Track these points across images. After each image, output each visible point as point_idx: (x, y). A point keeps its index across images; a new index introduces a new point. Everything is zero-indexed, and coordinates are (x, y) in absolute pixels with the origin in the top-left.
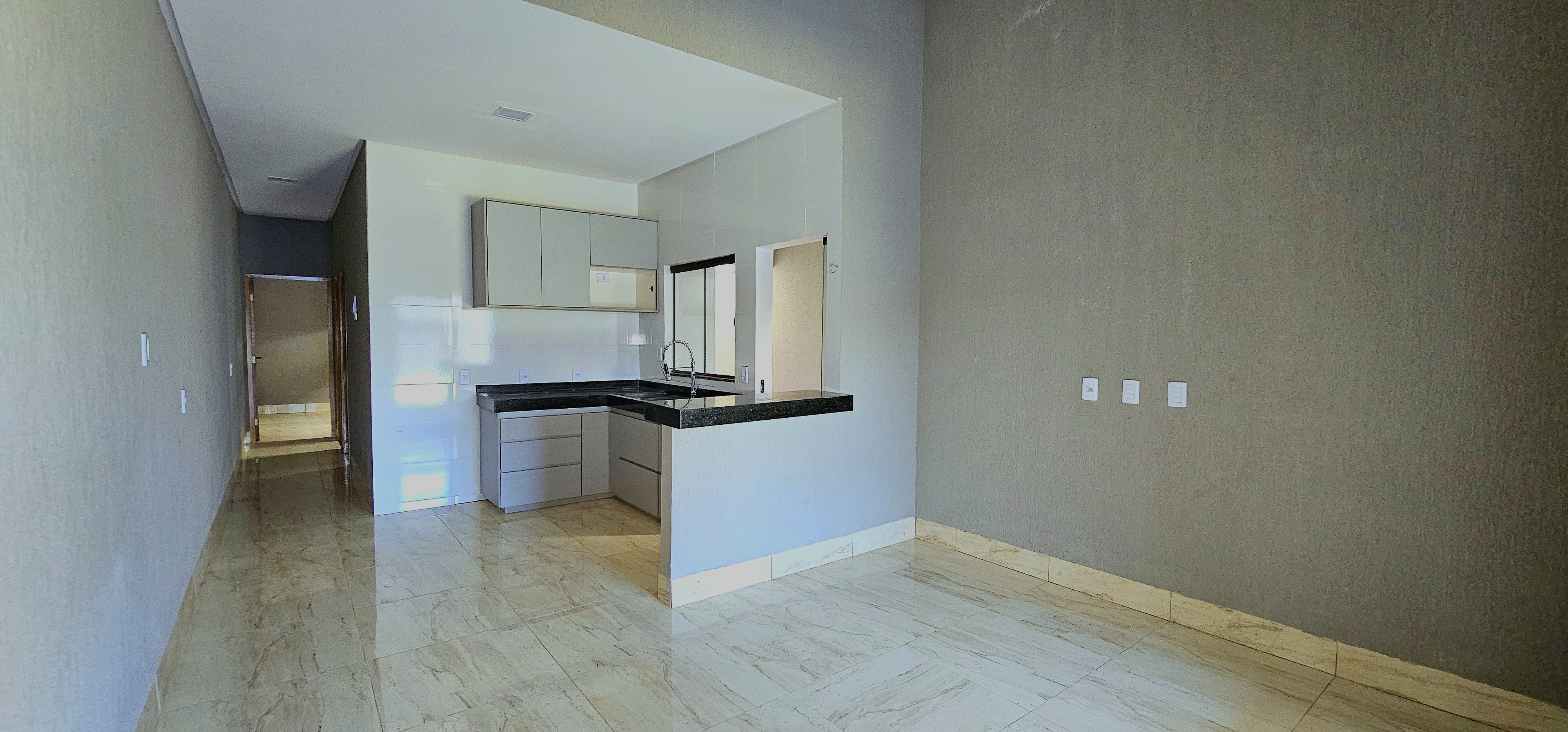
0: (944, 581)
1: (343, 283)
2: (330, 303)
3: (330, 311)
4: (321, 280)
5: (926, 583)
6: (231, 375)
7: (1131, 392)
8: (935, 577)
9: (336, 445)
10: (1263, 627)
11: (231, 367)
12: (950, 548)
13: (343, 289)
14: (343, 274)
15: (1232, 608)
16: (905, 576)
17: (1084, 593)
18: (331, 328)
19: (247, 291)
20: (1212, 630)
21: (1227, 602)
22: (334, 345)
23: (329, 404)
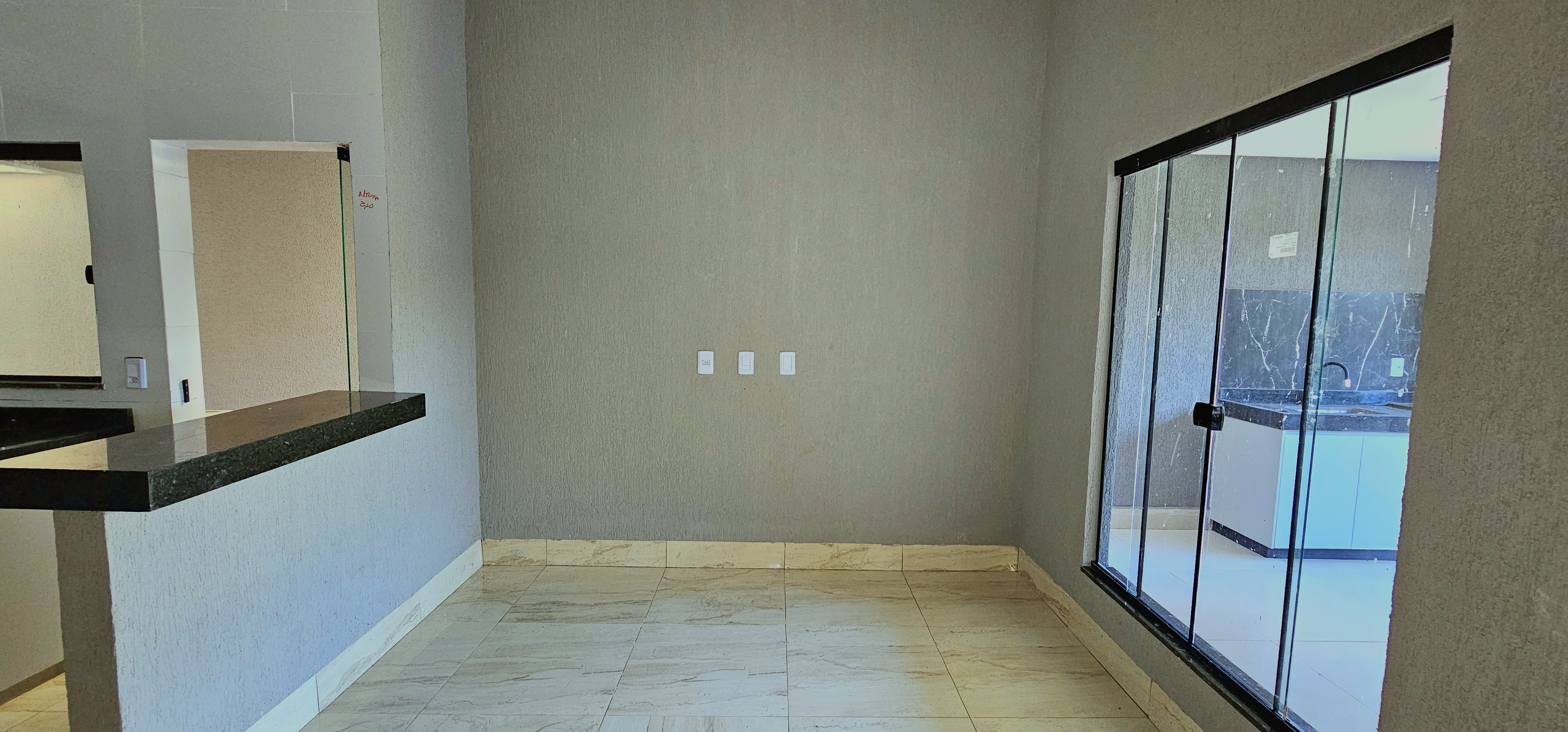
0: (569, 608)
5: (551, 619)
7: (747, 363)
8: (554, 608)
10: (856, 550)
12: (539, 564)
15: (833, 542)
16: (519, 620)
17: (705, 568)
20: (817, 566)
21: (827, 539)
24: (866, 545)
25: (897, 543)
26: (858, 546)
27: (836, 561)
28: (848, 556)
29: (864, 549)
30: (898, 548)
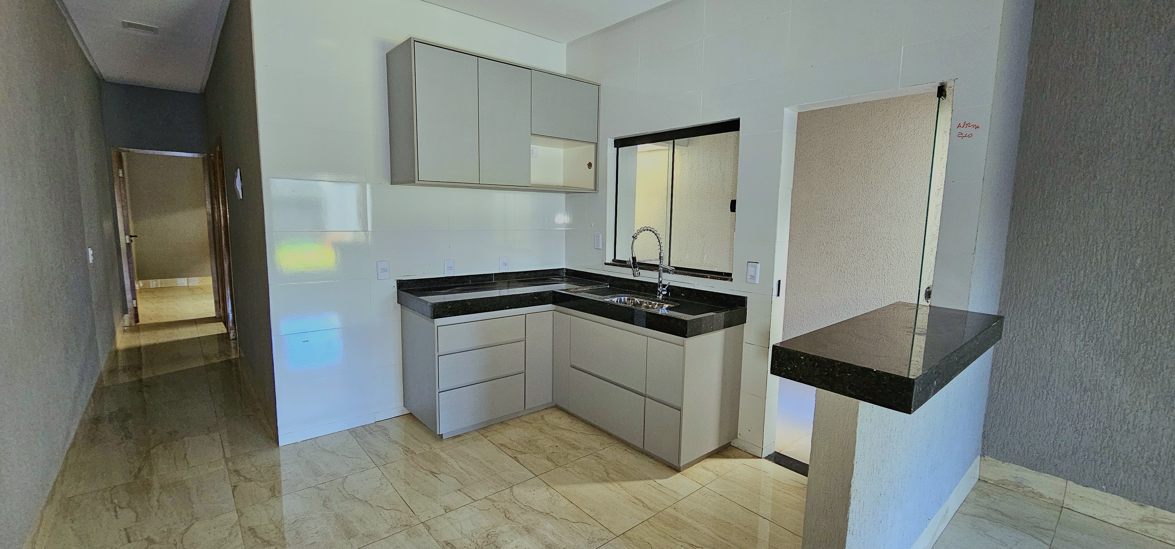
1: (221, 157)
2: (207, 181)
3: (207, 190)
4: (195, 156)
6: (91, 262)
9: (219, 328)
11: (90, 252)
12: (1052, 502)
13: (221, 165)
14: (221, 148)
18: (209, 207)
19: (115, 165)
22: (213, 224)
23: (210, 278)
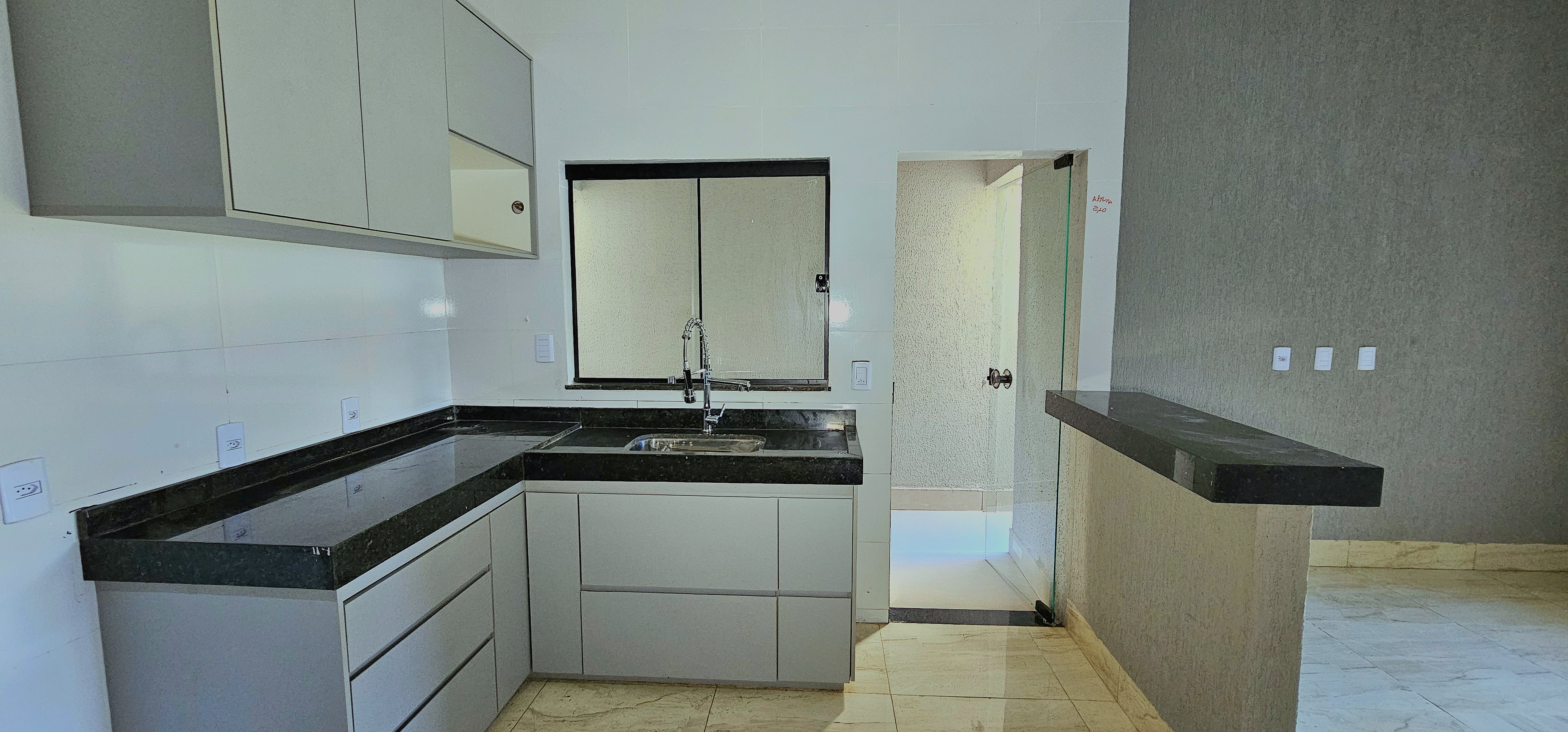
7: (1324, 359)
15: (1401, 541)
20: (1382, 564)
21: (1398, 536)
24: (1436, 544)
25: (1471, 541)
26: (1427, 544)
27: (1402, 560)
28: (1416, 554)
29: (1434, 547)
30: (1471, 548)
